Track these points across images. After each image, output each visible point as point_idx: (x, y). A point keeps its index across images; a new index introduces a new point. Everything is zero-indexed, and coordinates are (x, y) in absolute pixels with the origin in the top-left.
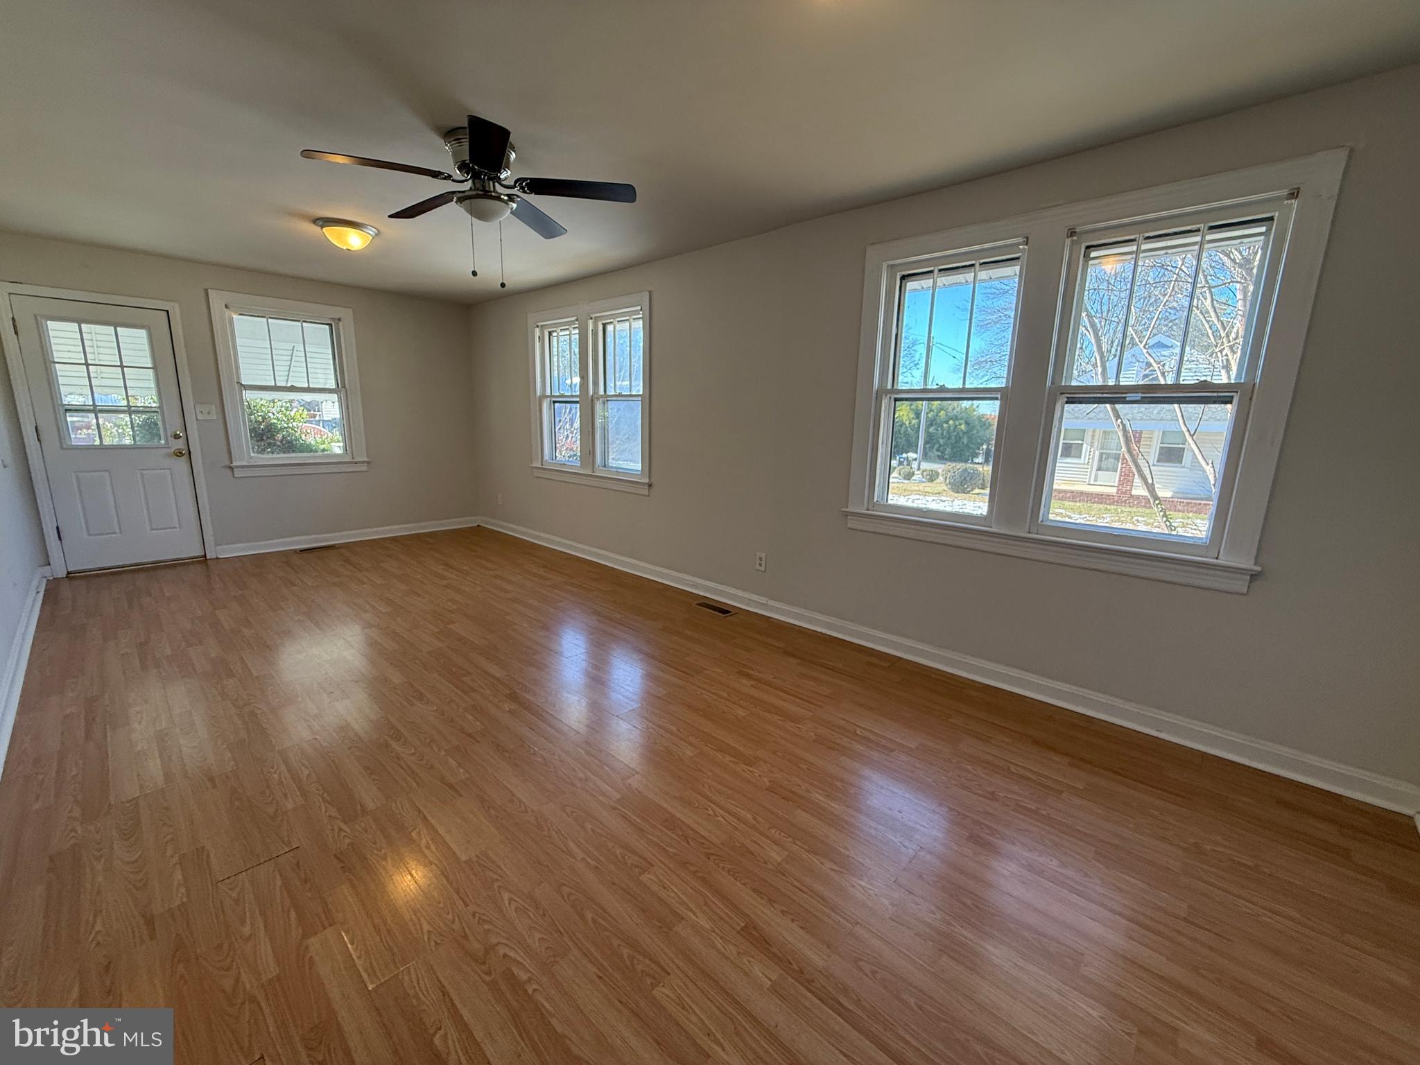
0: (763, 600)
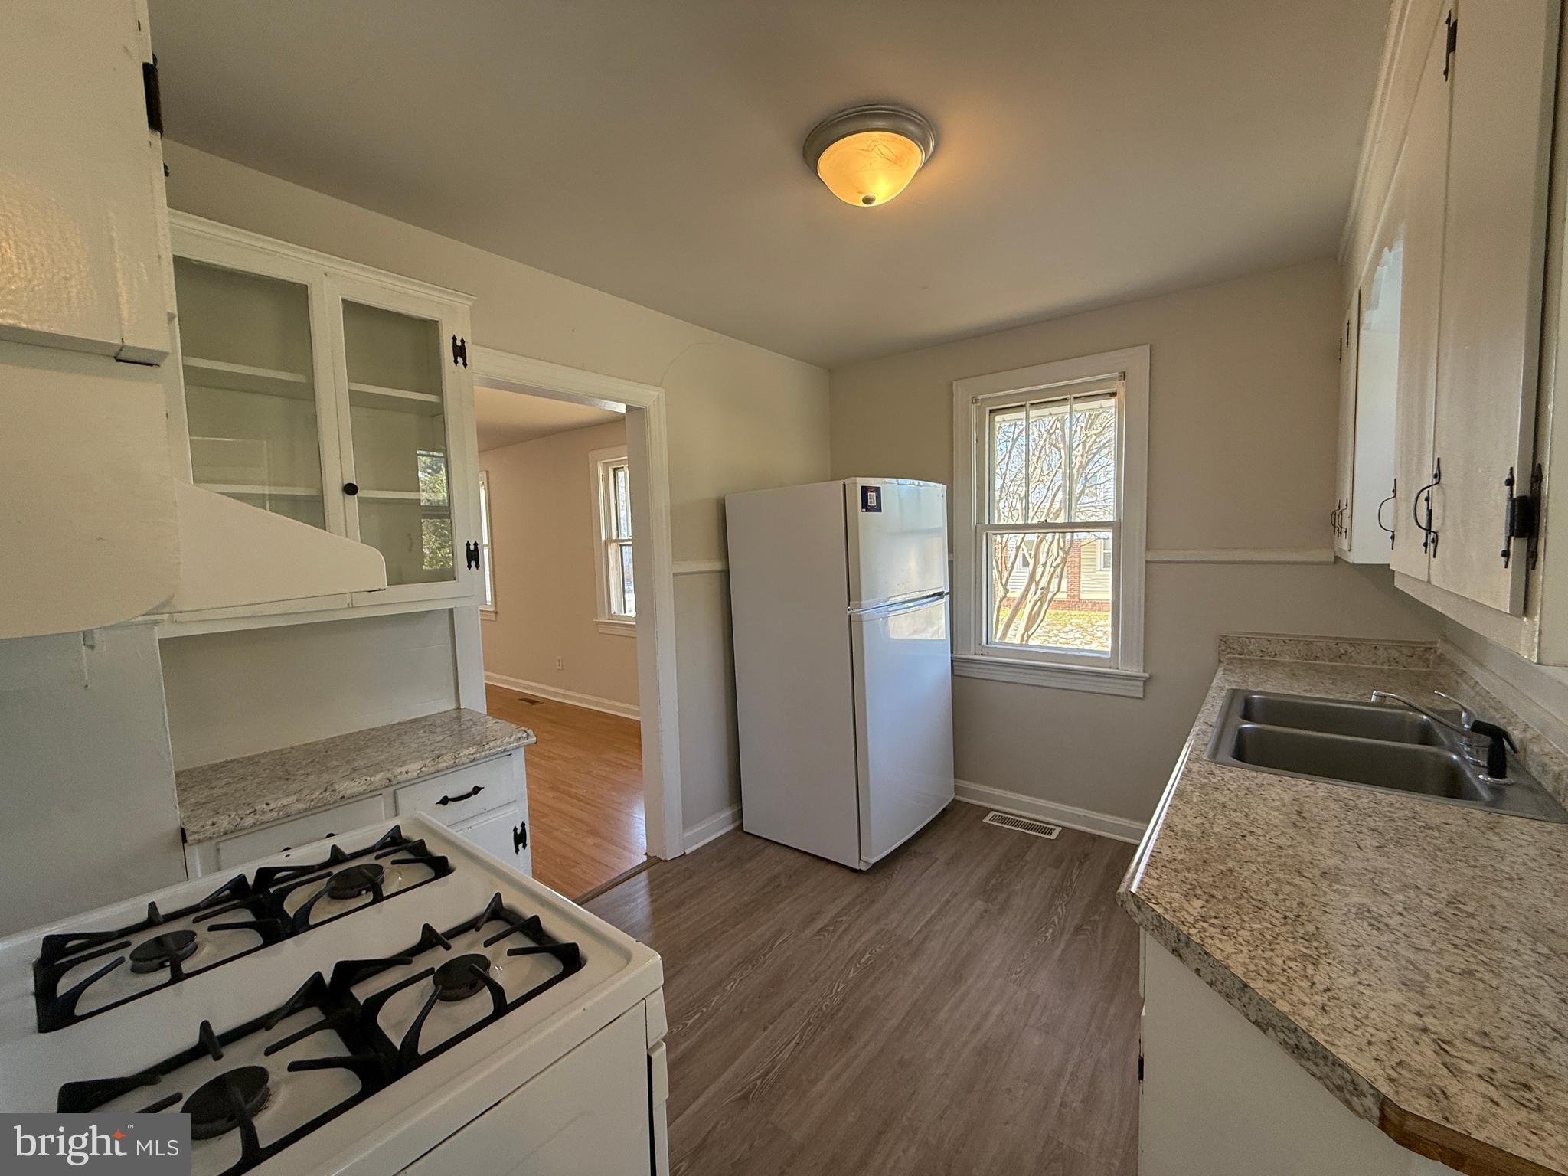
0: (561, 691)
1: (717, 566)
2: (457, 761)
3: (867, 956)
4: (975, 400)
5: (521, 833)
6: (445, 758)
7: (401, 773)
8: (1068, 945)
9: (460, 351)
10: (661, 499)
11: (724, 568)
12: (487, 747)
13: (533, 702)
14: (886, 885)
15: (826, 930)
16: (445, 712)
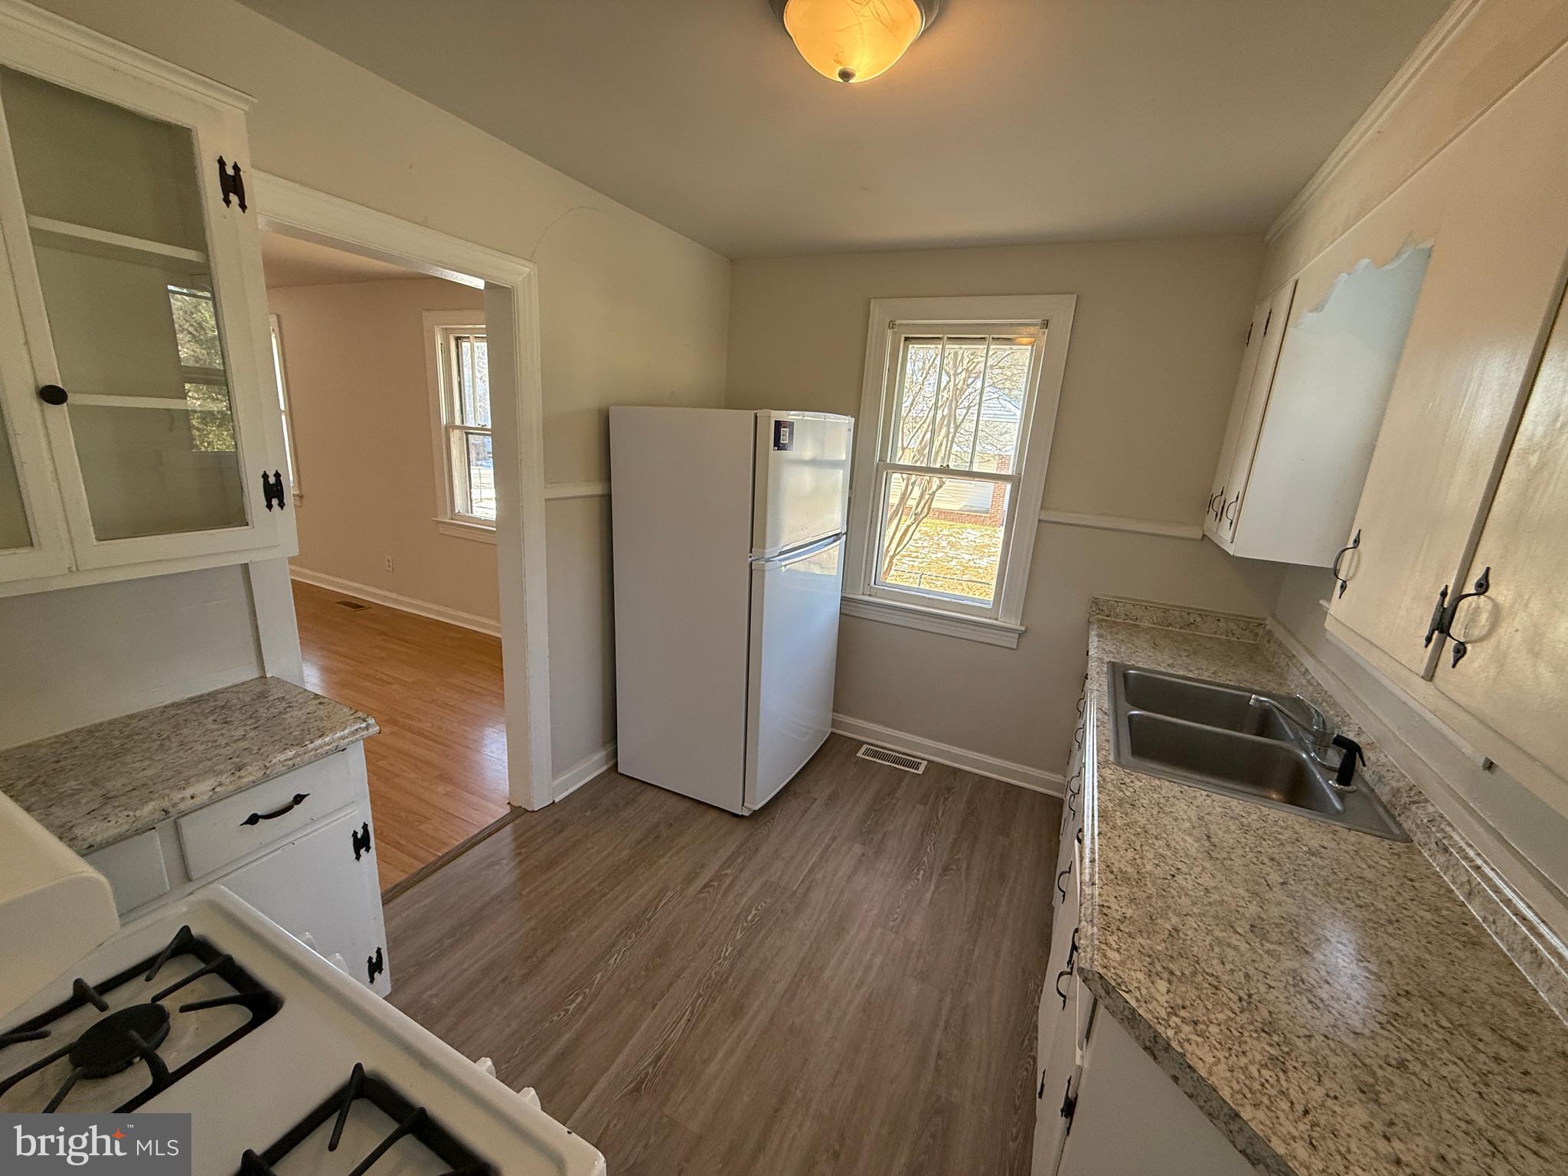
1: (596, 489)
2: (268, 772)
3: (754, 912)
4: (892, 325)
5: (362, 836)
6: (250, 769)
7: (183, 799)
8: (937, 888)
9: (232, 185)
10: (531, 409)
11: (605, 492)
12: (311, 746)
13: (357, 607)
14: (769, 831)
15: (711, 886)
16: (243, 684)
